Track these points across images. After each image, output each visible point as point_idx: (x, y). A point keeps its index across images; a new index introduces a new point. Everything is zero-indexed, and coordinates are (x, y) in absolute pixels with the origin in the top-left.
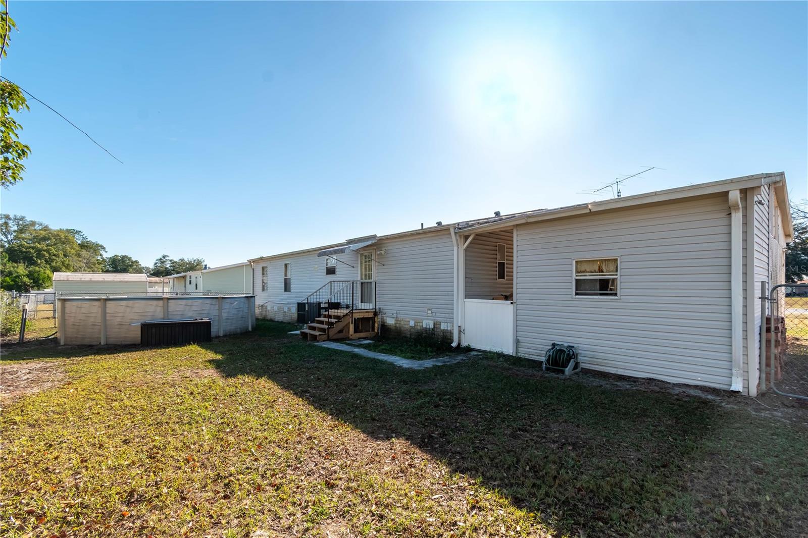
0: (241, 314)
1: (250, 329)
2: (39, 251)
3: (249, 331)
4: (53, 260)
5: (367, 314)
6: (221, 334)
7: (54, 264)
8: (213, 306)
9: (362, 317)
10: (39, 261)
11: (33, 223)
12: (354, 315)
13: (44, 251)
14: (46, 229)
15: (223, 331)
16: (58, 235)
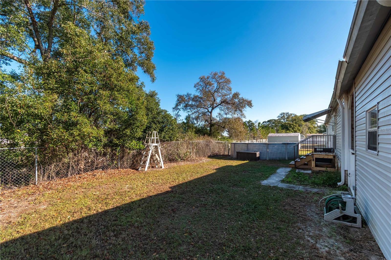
0: (280, 151)
1: (287, 159)
2: (290, 125)
3: (286, 160)
4: (294, 128)
5: (327, 156)
6: (268, 159)
7: (295, 129)
8: (264, 147)
9: (322, 158)
10: (290, 129)
11: (291, 114)
12: (314, 156)
13: (292, 124)
14: (296, 116)
15: (269, 158)
16: (299, 118)
